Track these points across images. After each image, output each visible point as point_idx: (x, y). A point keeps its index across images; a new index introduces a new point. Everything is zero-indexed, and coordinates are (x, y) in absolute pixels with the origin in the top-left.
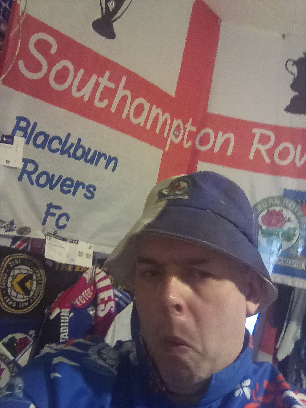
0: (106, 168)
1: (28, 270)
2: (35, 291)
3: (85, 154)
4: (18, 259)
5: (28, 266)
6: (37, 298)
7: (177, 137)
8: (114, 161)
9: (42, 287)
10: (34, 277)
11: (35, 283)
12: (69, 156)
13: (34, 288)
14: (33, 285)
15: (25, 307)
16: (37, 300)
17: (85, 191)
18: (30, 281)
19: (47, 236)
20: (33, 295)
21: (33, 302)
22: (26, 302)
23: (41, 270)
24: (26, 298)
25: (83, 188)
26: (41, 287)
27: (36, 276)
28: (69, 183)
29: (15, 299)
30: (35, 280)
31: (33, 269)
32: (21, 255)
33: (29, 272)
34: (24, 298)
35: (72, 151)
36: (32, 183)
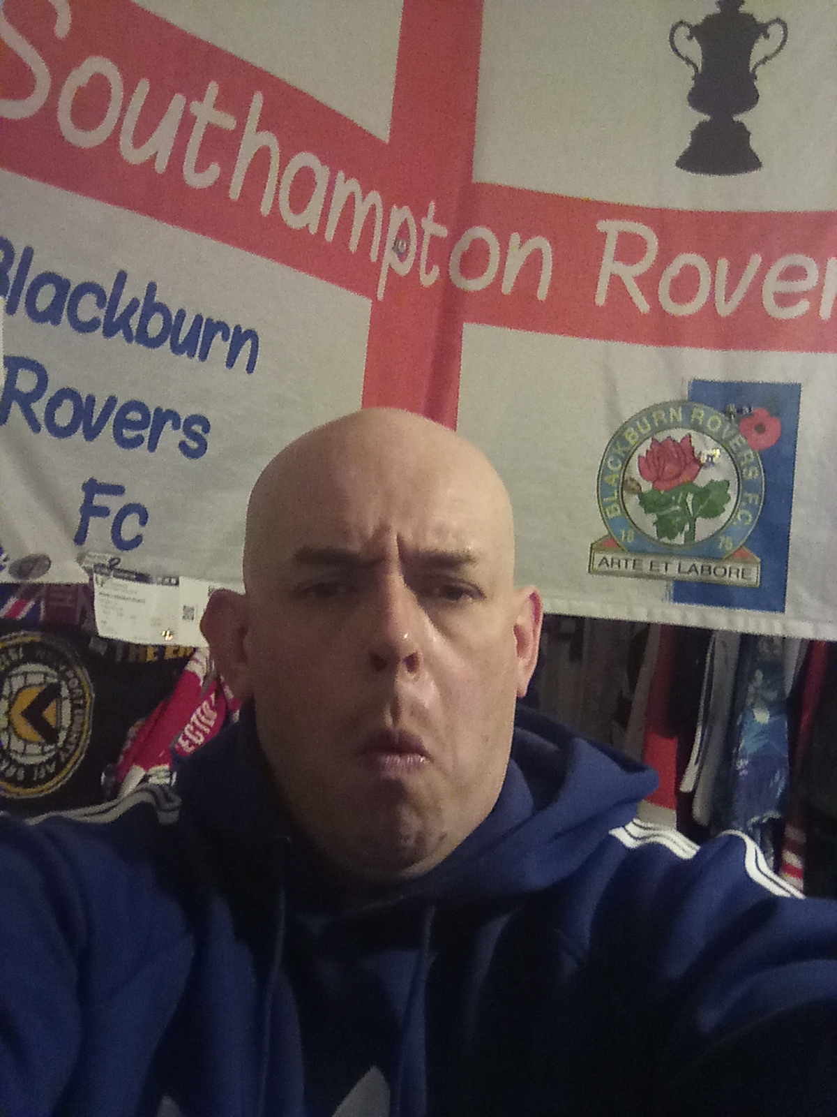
0: (230, 363)
1: (46, 674)
2: (70, 729)
3: (171, 329)
4: (17, 647)
5: (45, 664)
6: (77, 745)
7: (402, 257)
8: (249, 343)
9: (87, 714)
10: (65, 692)
11: (67, 707)
12: (129, 338)
13: (66, 722)
14: (62, 714)
15: (50, 777)
16: (77, 753)
17: (180, 435)
18: (53, 704)
19: (95, 575)
20: (66, 741)
21: (67, 760)
22: (49, 762)
23: (79, 671)
24: (50, 751)
25: (176, 426)
26: (84, 714)
27: (69, 688)
28: (135, 416)
29: (20, 760)
30: (66, 698)
31: (57, 669)
32: (25, 635)
33: (50, 680)
34: (43, 753)
35: (134, 322)
36: (36, 427)
